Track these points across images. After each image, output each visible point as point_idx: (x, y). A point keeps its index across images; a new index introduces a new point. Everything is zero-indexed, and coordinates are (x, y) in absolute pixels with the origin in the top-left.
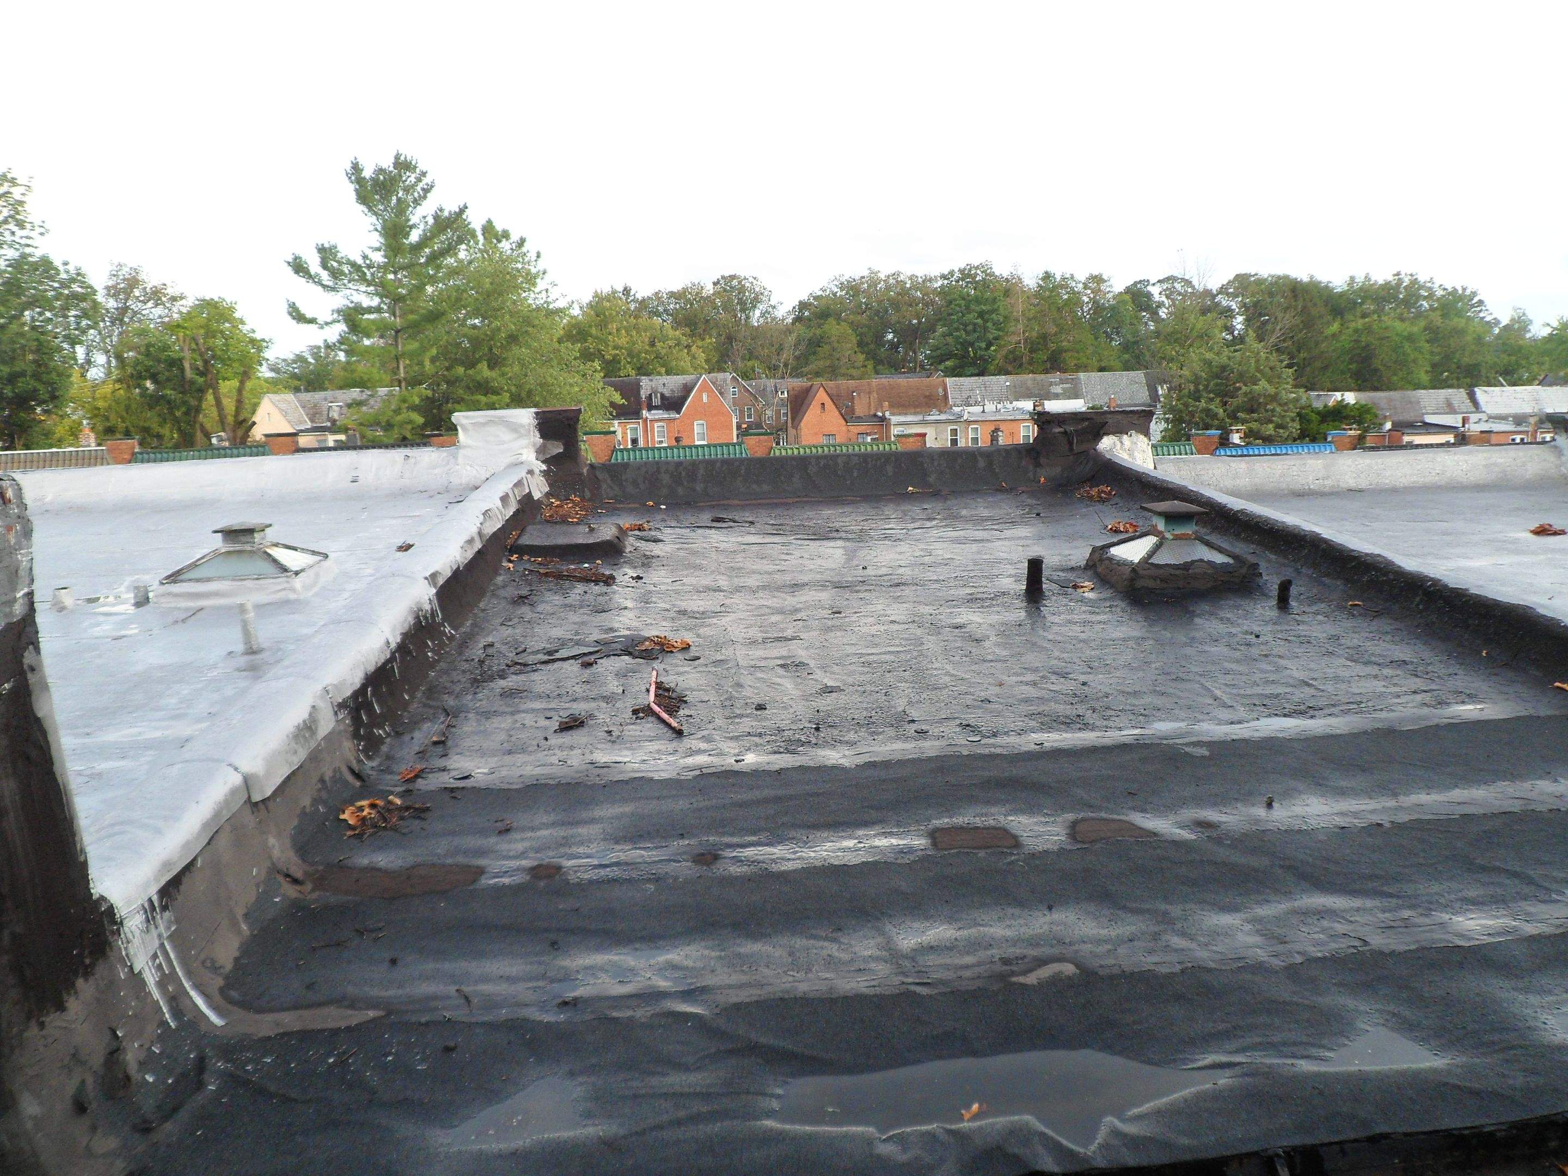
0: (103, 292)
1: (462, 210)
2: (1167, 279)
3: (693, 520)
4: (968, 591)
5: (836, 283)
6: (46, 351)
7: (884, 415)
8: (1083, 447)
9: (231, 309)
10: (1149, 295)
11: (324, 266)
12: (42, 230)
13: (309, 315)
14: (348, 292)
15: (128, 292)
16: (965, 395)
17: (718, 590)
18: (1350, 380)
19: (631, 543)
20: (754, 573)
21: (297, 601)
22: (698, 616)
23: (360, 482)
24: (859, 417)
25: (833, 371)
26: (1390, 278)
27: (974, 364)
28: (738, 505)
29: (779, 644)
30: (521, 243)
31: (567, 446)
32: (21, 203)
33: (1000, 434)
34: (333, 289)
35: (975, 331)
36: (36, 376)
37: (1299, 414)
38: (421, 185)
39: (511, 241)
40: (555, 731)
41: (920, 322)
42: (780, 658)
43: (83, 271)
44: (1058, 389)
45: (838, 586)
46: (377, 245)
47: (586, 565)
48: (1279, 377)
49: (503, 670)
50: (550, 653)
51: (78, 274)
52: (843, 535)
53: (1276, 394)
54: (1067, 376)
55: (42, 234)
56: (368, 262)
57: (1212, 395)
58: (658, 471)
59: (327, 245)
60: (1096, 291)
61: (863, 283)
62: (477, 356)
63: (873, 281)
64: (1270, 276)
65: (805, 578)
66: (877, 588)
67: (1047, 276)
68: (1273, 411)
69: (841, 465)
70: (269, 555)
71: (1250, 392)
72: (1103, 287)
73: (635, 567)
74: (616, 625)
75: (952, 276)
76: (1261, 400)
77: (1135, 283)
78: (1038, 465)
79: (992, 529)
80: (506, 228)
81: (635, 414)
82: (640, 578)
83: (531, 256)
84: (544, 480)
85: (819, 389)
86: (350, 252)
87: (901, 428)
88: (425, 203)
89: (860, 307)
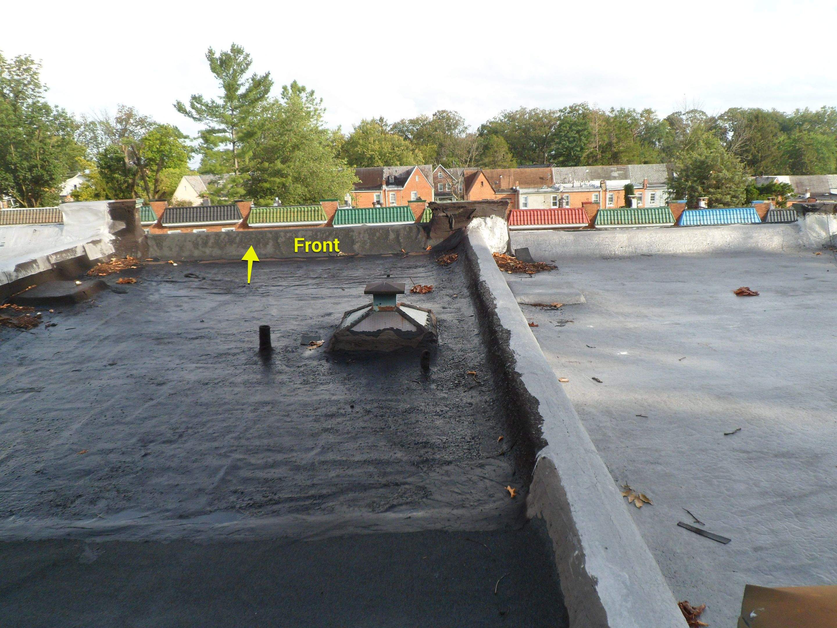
0: (115, 121)
1: (267, 75)
2: (692, 111)
5: (502, 114)
6: (48, 153)
7: (516, 188)
8: (459, 226)
10: (680, 121)
11: (193, 106)
12: (46, 88)
14: (207, 121)
15: (127, 120)
16: (563, 177)
18: (788, 169)
24: (503, 190)
25: (495, 163)
26: (819, 110)
27: (573, 160)
30: (312, 93)
31: (128, 224)
32: (35, 73)
34: (199, 120)
35: (574, 141)
36: (42, 167)
37: (747, 190)
38: (245, 62)
39: (307, 92)
41: (546, 136)
43: (66, 111)
44: (615, 174)
47: (39, 313)
48: (735, 168)
51: (63, 112)
52: (243, 290)
53: (732, 178)
54: (622, 167)
55: (46, 90)
56: (214, 105)
57: (695, 179)
58: (185, 241)
59: (197, 96)
60: (648, 118)
61: (517, 114)
62: (276, 156)
63: (523, 112)
64: (749, 109)
67: (613, 110)
68: (730, 188)
71: (717, 177)
72: (652, 116)
73: (66, 316)
75: (566, 110)
76: (723, 182)
77: (673, 114)
78: (428, 237)
79: (340, 288)
80: (304, 85)
81: (379, 187)
82: (54, 325)
83: (317, 101)
84: (111, 246)
85: (481, 174)
86: (207, 99)
87: (525, 196)
88: (247, 72)
89: (515, 128)
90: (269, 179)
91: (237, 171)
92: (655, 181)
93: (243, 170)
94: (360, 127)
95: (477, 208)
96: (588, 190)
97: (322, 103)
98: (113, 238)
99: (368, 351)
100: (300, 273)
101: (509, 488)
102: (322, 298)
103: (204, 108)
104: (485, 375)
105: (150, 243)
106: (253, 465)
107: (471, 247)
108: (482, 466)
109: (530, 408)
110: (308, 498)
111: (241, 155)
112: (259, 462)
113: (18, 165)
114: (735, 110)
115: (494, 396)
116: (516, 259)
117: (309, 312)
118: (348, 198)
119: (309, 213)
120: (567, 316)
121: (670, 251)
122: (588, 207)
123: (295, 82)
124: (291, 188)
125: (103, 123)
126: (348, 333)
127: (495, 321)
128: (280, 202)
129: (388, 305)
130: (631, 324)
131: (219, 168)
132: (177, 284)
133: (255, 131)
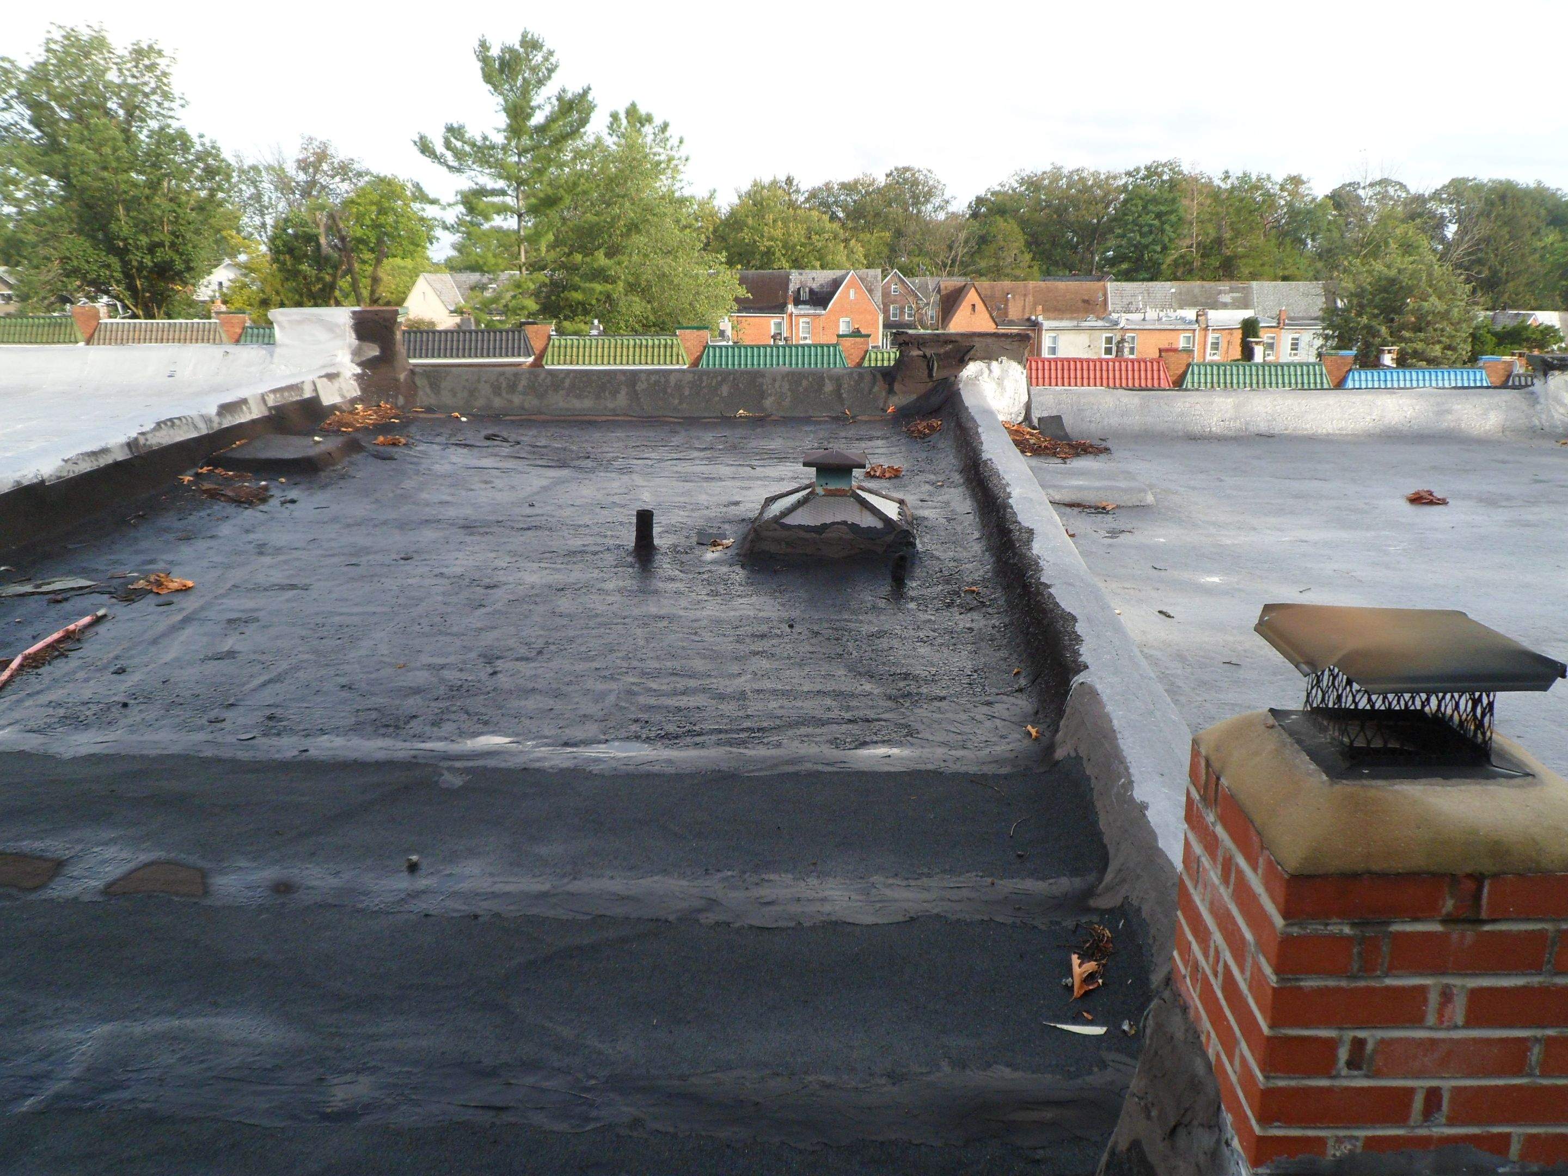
0: (295, 165)
1: (586, 92)
2: (1381, 182)
3: (469, 435)
5: (1016, 178)
6: (183, 222)
7: (1037, 319)
8: (944, 374)
10: (1358, 198)
11: (448, 145)
12: (183, 102)
13: (431, 196)
14: (473, 173)
15: (317, 166)
16: (1126, 301)
17: (342, 521)
18: (1557, 298)
23: (176, 377)
24: (1011, 320)
25: (998, 271)
27: (1147, 269)
30: (665, 127)
31: (383, 350)
32: (165, 74)
34: (459, 170)
35: (1151, 232)
36: (173, 246)
37: (1473, 336)
38: (546, 65)
41: (1099, 221)
43: (218, 145)
44: (1226, 298)
46: (502, 126)
47: (263, 483)
48: (1454, 294)
51: (213, 147)
53: (1447, 312)
54: (1240, 284)
55: (183, 106)
56: (488, 143)
57: (1376, 311)
58: (479, 381)
59: (455, 125)
60: (1294, 194)
61: (1044, 179)
62: (596, 243)
63: (1056, 175)
64: (1490, 180)
67: (1227, 176)
68: (1443, 330)
69: (672, 384)
71: (1419, 309)
72: (1302, 189)
75: (1138, 173)
76: (1429, 318)
77: (1344, 186)
78: (891, 391)
79: (748, 465)
80: (650, 111)
81: (780, 308)
82: (293, 502)
83: (674, 141)
84: (355, 384)
85: (973, 289)
86: (474, 132)
87: (1053, 334)
88: (549, 83)
89: (1040, 204)
90: (582, 285)
91: (524, 269)
92: (1300, 315)
93: (535, 267)
94: (749, 194)
95: (977, 345)
96: (1172, 327)
97: (683, 147)
98: (358, 370)
99: (807, 555)
100: (676, 440)
101: (1029, 727)
102: (720, 479)
103: (467, 148)
104: (992, 593)
105: (420, 382)
106: (655, 690)
107: (967, 408)
108: (989, 704)
109: (1063, 626)
110: (742, 730)
111: (533, 239)
112: (664, 687)
113: (131, 241)
114: (1464, 181)
115: (1007, 620)
116: (1040, 433)
117: (703, 499)
118: (726, 325)
119: (656, 350)
120: (1121, 522)
121: (1306, 429)
122: (1172, 357)
123: (633, 105)
124: (621, 304)
125: (273, 169)
126: (776, 526)
127: (1008, 516)
128: (601, 328)
129: (838, 487)
130: (1229, 539)
131: (492, 261)
132: (476, 450)
133: (559, 195)
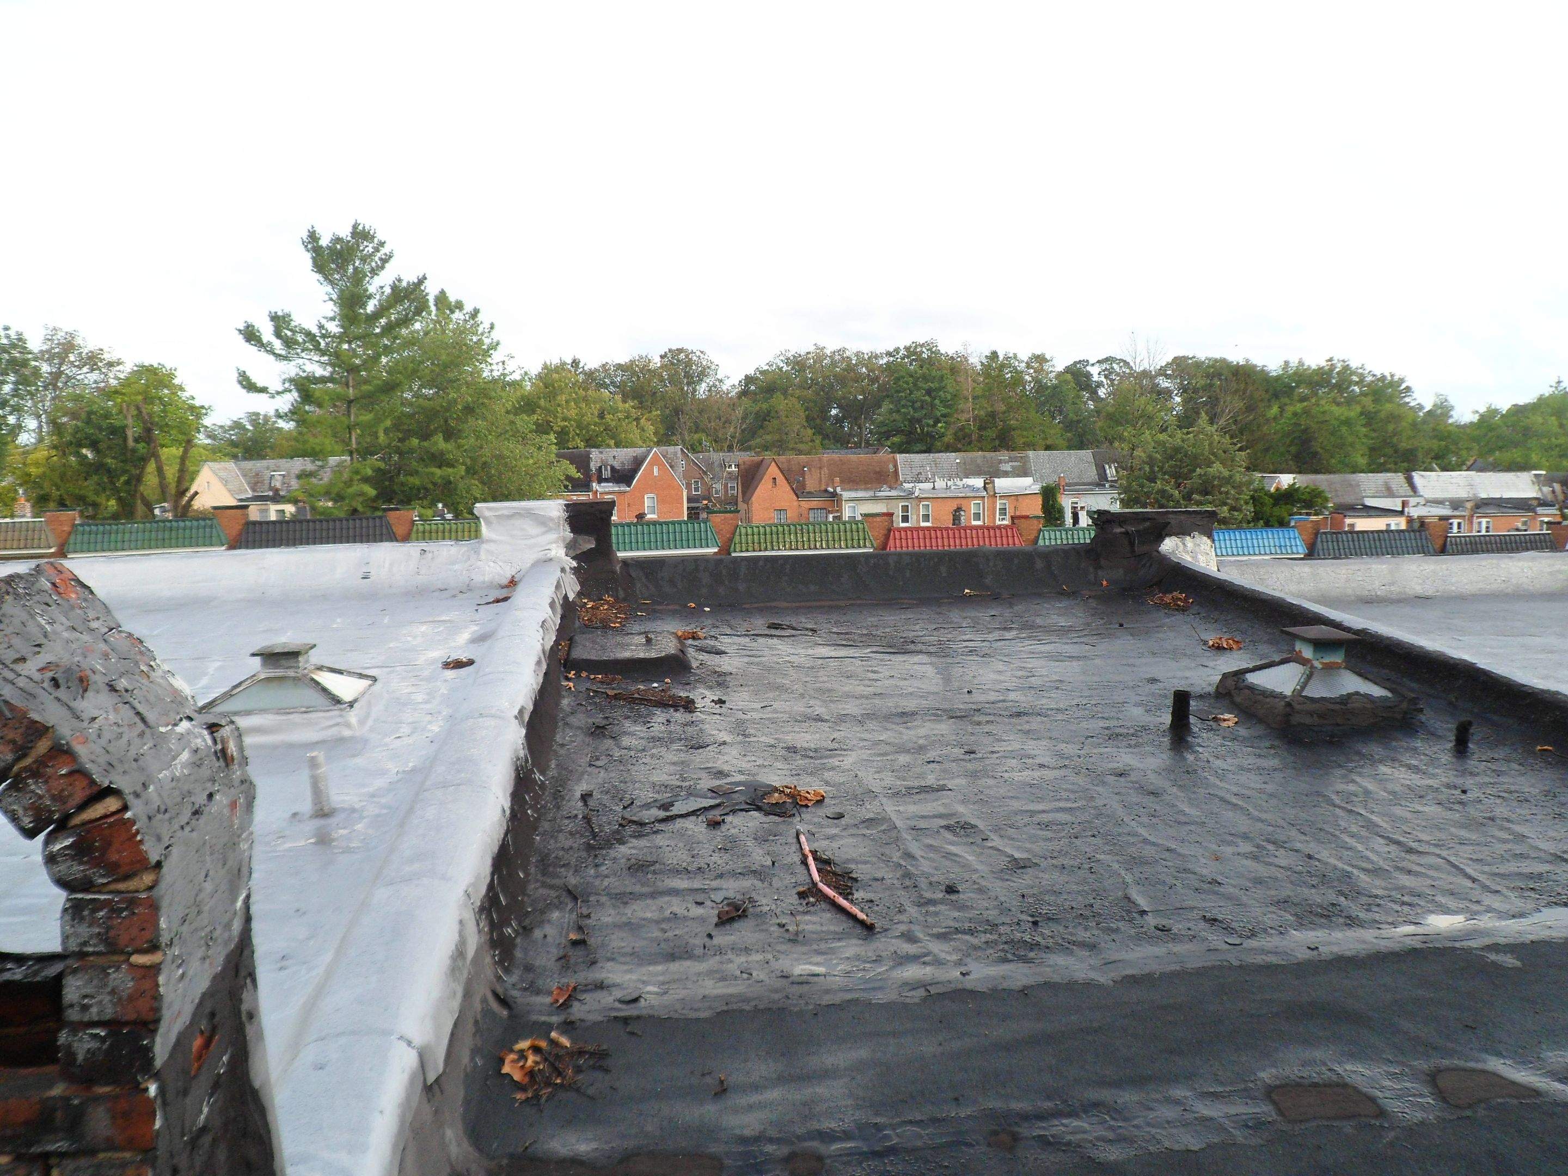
1: (421, 281)
2: (1107, 360)
3: (746, 625)
4: (1102, 724)
5: (782, 358)
7: (835, 491)
8: (1145, 548)
9: (171, 376)
10: (1089, 375)
11: (278, 334)
13: (259, 384)
14: (301, 361)
15: (63, 356)
16: (915, 471)
17: (819, 719)
19: (695, 658)
20: (848, 696)
21: (352, 738)
22: (812, 754)
23: (372, 578)
24: (810, 492)
25: (784, 445)
26: (1323, 363)
27: (920, 440)
28: (787, 608)
29: (927, 796)
30: (475, 313)
31: (598, 542)
33: (962, 513)
34: (285, 358)
35: (922, 407)
37: (1253, 497)
38: (379, 255)
39: (465, 312)
40: (716, 925)
41: (865, 398)
42: (941, 816)
44: (1007, 467)
45: (953, 715)
46: (331, 314)
47: (655, 685)
48: (1233, 461)
49: (617, 832)
50: (665, 807)
51: (20, 340)
52: (920, 647)
53: (1231, 477)
54: (1016, 454)
56: (324, 332)
57: (1167, 477)
59: (280, 313)
60: (1039, 371)
61: (809, 359)
62: (432, 427)
63: (820, 356)
64: (1207, 358)
65: (911, 705)
66: (998, 719)
70: (317, 683)
71: (1205, 474)
72: (1045, 366)
73: (711, 688)
74: (726, 768)
75: (898, 353)
76: (1216, 483)
77: (1076, 363)
78: (1099, 567)
80: (460, 298)
81: (585, 486)
83: (485, 327)
84: (576, 578)
85: (773, 463)
86: (304, 321)
87: (852, 504)
88: (383, 274)
89: (806, 382)
90: (418, 469)
91: (355, 456)
92: (1075, 481)
93: (365, 452)
94: (539, 377)
95: (1173, 522)
96: (963, 495)
97: (494, 332)
103: (298, 337)
114: (1185, 358)
122: (1023, 524)
123: (443, 292)
133: (398, 381)
